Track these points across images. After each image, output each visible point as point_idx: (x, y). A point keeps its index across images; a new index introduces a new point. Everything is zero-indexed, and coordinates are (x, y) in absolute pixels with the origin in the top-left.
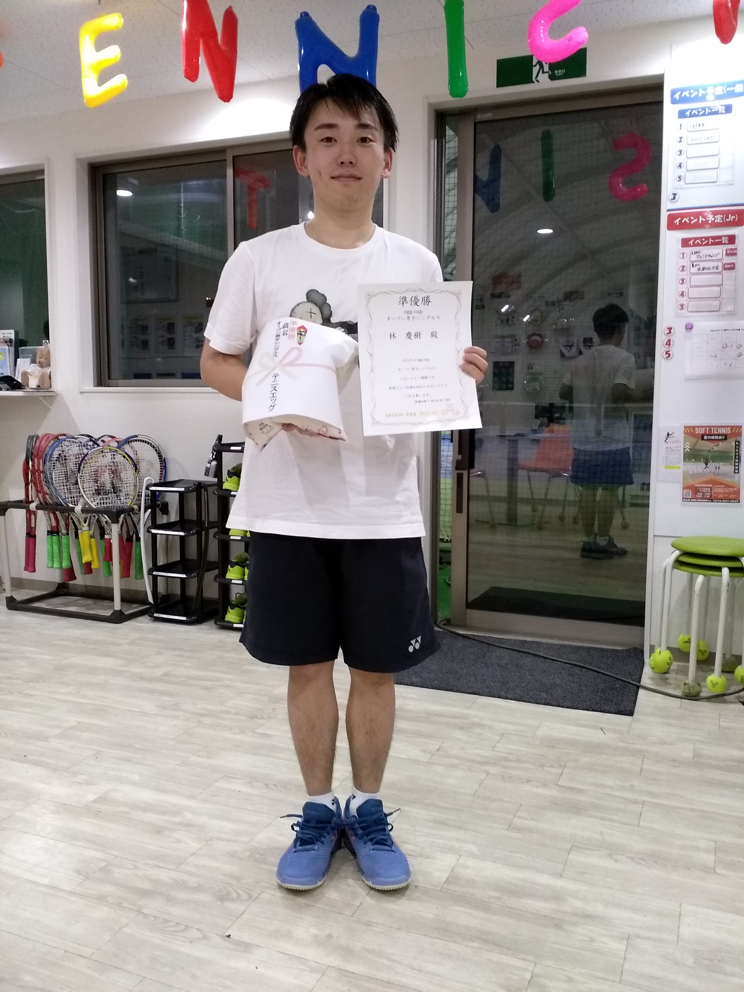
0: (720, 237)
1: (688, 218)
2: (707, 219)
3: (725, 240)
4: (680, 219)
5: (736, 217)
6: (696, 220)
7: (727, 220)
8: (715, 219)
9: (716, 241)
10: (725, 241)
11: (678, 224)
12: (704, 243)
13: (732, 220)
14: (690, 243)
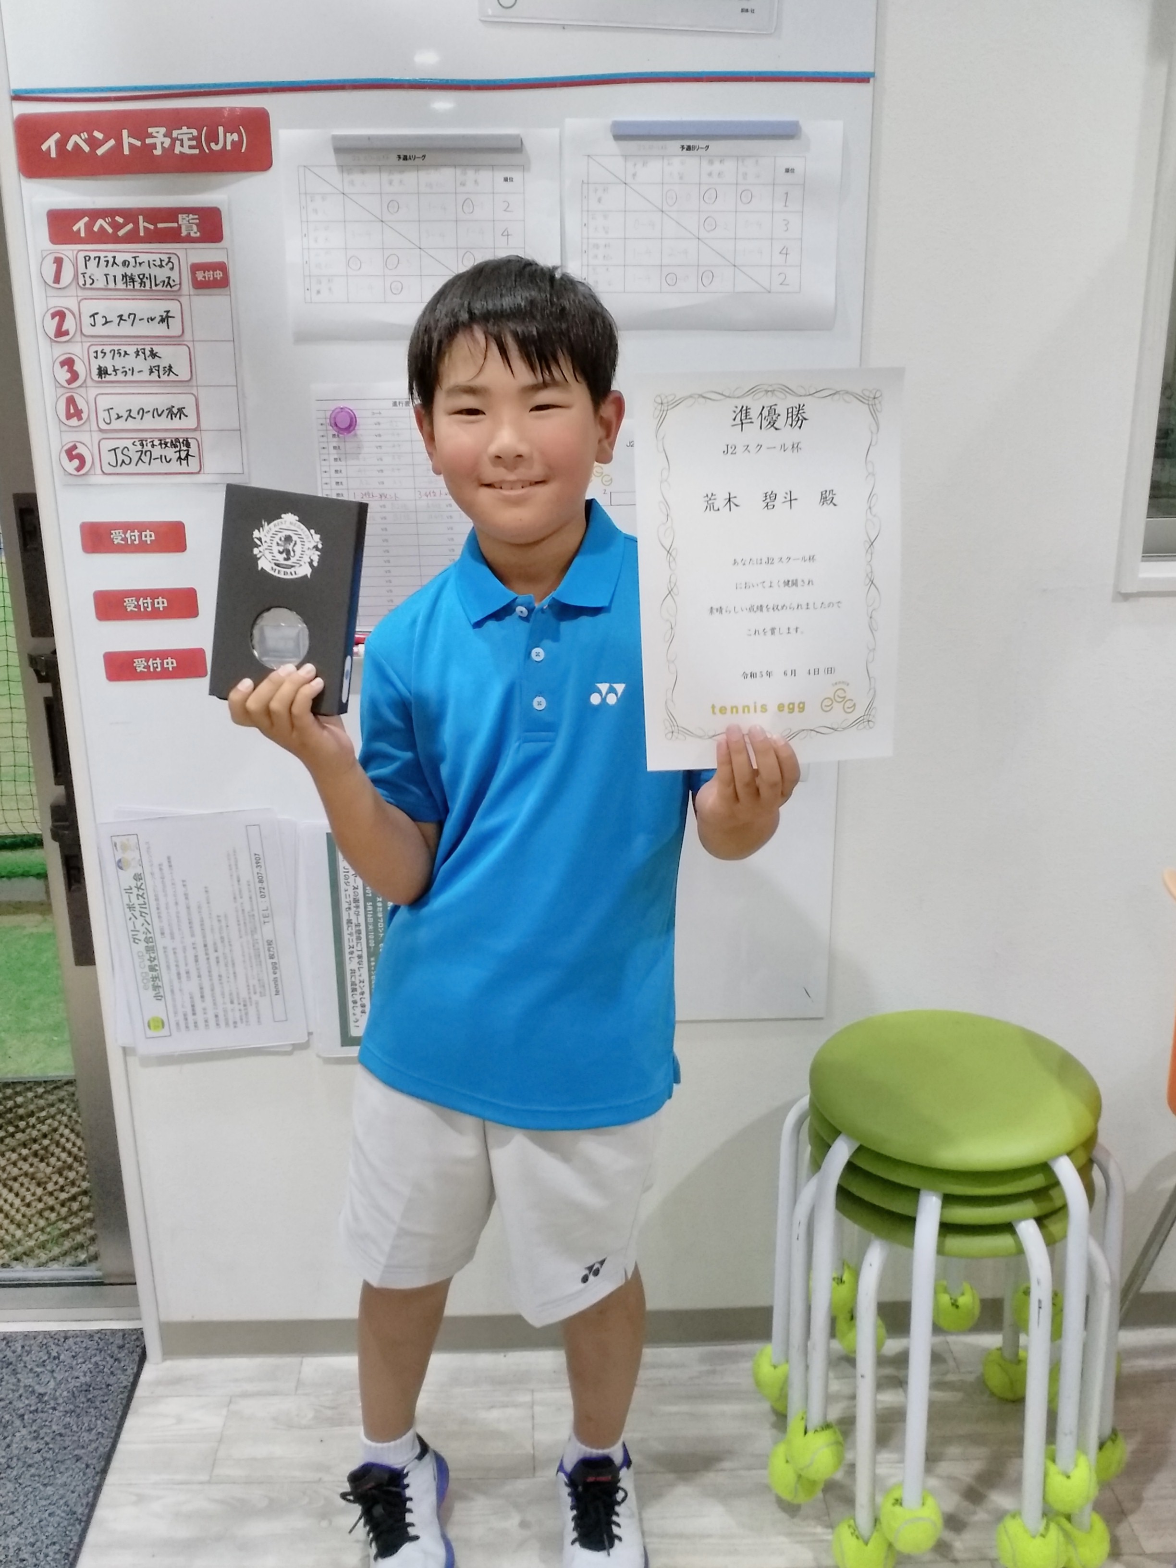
0: (172, 214)
1: (85, 135)
2: (148, 141)
3: (188, 225)
4: (57, 136)
5: (240, 135)
6: (112, 142)
7: (213, 145)
8: (174, 141)
9: (160, 225)
10: (189, 229)
11: (53, 154)
12: (121, 233)
13: (229, 147)
14: (75, 228)
